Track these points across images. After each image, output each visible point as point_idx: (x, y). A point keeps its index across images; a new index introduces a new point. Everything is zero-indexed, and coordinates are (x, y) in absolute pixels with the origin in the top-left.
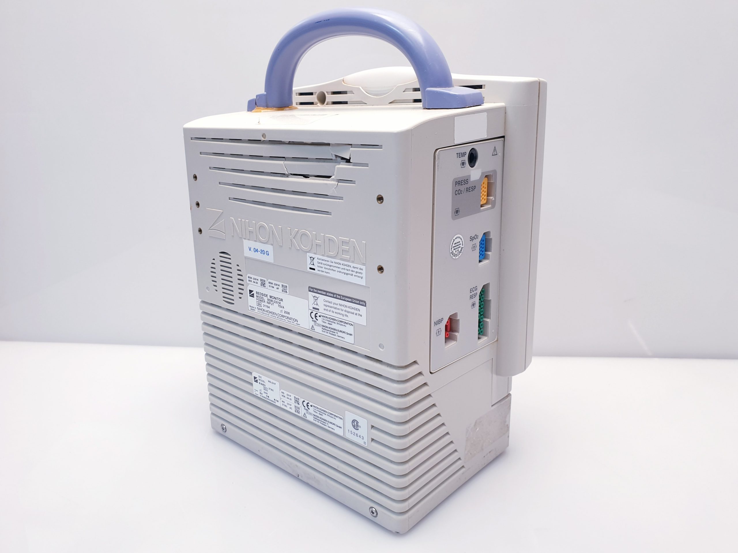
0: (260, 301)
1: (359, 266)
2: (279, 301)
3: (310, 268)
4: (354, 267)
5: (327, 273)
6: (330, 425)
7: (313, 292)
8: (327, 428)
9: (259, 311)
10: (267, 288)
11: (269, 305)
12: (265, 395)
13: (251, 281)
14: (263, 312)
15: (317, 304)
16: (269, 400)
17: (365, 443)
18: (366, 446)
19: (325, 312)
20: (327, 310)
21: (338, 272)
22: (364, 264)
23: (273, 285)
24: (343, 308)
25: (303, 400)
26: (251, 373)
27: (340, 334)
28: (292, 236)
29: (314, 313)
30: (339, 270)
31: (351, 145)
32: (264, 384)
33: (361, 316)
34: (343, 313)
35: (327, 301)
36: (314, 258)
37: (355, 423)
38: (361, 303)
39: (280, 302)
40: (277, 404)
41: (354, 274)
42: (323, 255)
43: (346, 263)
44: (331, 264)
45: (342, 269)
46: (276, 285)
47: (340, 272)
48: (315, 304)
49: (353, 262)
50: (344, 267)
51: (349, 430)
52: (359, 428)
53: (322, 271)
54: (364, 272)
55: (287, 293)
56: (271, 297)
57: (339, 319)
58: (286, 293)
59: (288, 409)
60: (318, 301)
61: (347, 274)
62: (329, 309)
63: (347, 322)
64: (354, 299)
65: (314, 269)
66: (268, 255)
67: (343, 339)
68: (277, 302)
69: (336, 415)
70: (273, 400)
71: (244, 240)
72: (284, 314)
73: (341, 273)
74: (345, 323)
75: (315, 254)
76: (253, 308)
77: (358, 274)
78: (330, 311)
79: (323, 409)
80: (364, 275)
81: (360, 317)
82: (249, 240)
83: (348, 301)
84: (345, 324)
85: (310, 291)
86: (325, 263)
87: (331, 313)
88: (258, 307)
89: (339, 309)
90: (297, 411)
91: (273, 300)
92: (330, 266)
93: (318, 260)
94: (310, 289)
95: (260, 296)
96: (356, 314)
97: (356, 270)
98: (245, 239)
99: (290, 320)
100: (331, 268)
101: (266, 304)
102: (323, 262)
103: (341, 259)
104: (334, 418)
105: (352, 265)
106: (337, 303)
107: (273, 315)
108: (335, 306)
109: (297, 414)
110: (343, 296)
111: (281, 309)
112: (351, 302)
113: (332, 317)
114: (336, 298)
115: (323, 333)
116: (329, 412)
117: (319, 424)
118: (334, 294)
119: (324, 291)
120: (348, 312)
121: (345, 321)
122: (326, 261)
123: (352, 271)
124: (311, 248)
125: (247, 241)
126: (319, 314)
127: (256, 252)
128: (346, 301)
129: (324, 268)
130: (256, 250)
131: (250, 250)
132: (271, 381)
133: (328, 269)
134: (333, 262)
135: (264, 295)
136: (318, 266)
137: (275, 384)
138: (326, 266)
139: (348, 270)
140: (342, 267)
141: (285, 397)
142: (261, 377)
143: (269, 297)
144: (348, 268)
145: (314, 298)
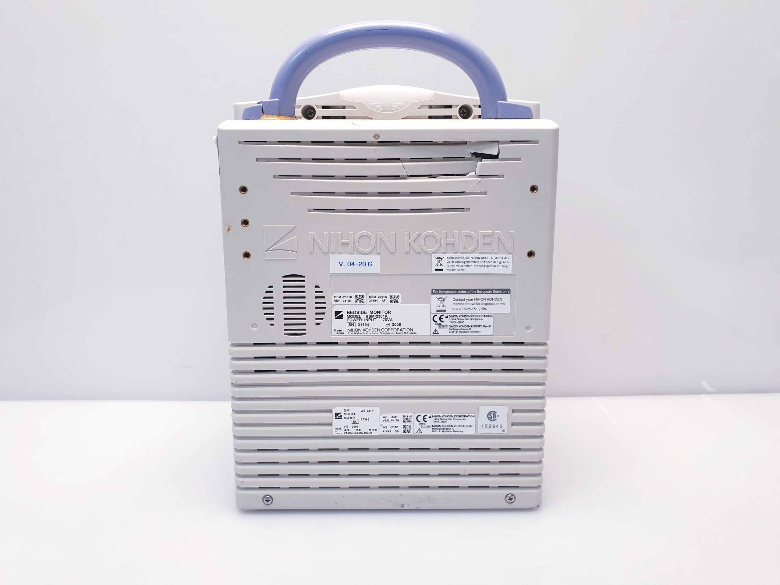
0: (353, 321)
1: (504, 256)
2: (384, 314)
3: (436, 270)
4: (496, 258)
5: (460, 270)
6: (456, 429)
7: (438, 293)
8: (452, 433)
9: (351, 332)
10: (366, 304)
11: (367, 322)
12: (354, 430)
13: (339, 301)
14: (358, 332)
15: (443, 306)
16: (361, 433)
17: (504, 430)
18: (505, 433)
19: (455, 311)
20: (457, 309)
21: (475, 266)
22: (510, 253)
23: (376, 299)
24: (479, 302)
25: (416, 415)
26: (331, 411)
27: (474, 329)
28: (410, 240)
29: (439, 315)
30: (476, 264)
31: (498, 142)
32: (353, 416)
33: (504, 304)
34: (481, 306)
35: (457, 300)
36: (442, 258)
37: (492, 415)
38: (504, 292)
39: (386, 315)
40: (374, 433)
41: (497, 264)
42: (455, 253)
43: (486, 256)
44: (467, 260)
45: (481, 263)
46: (382, 297)
47: (478, 266)
48: (440, 306)
49: (496, 253)
50: (483, 260)
51: (483, 425)
52: (497, 418)
53: (453, 270)
54: (510, 261)
55: (398, 302)
56: (371, 312)
57: (473, 314)
58: (396, 303)
59: (393, 433)
60: (445, 303)
61: (488, 266)
62: (460, 306)
63: (484, 315)
64: (494, 289)
65: (442, 270)
66: (372, 266)
67: (478, 334)
68: (380, 317)
69: (466, 415)
70: (369, 431)
71: (331, 255)
72: (391, 327)
73: (479, 267)
74: (482, 316)
75: (444, 253)
76: (340, 332)
77: (502, 264)
78: (461, 309)
79: (447, 415)
80: (510, 264)
81: (502, 306)
82: (340, 253)
83: (486, 293)
84: (482, 318)
85: (433, 294)
86: (458, 260)
87: (463, 311)
88: (349, 328)
89: (474, 304)
90: (408, 431)
91: (375, 315)
92: (465, 262)
93: (448, 259)
94: (433, 292)
95: (353, 315)
96: (497, 304)
97: (499, 260)
98: (333, 253)
99: (401, 332)
100: (466, 264)
101: (363, 322)
102: (455, 260)
103: (480, 253)
104: (464, 419)
105: (494, 256)
106: (471, 298)
107: (374, 332)
108: (469, 302)
109: (407, 434)
110: (480, 290)
111: (387, 322)
112: (492, 293)
113: (464, 315)
114: (471, 293)
115: (451, 334)
116: (456, 414)
117: (442, 433)
118: (467, 290)
119: (454, 290)
120: (486, 304)
121: (482, 314)
122: (459, 258)
123: (495, 262)
124: (439, 249)
125: (337, 256)
126: (445, 315)
127: (351, 265)
128: (484, 294)
129: (455, 266)
130: (351, 264)
131: (341, 265)
132: (366, 409)
133: (461, 266)
134: (468, 258)
135: (361, 313)
136: (448, 266)
137: (373, 410)
138: (459, 264)
139: (489, 262)
140: (481, 260)
141: (388, 420)
142: (348, 410)
143: (368, 313)
144: (489, 260)
145: (439, 299)
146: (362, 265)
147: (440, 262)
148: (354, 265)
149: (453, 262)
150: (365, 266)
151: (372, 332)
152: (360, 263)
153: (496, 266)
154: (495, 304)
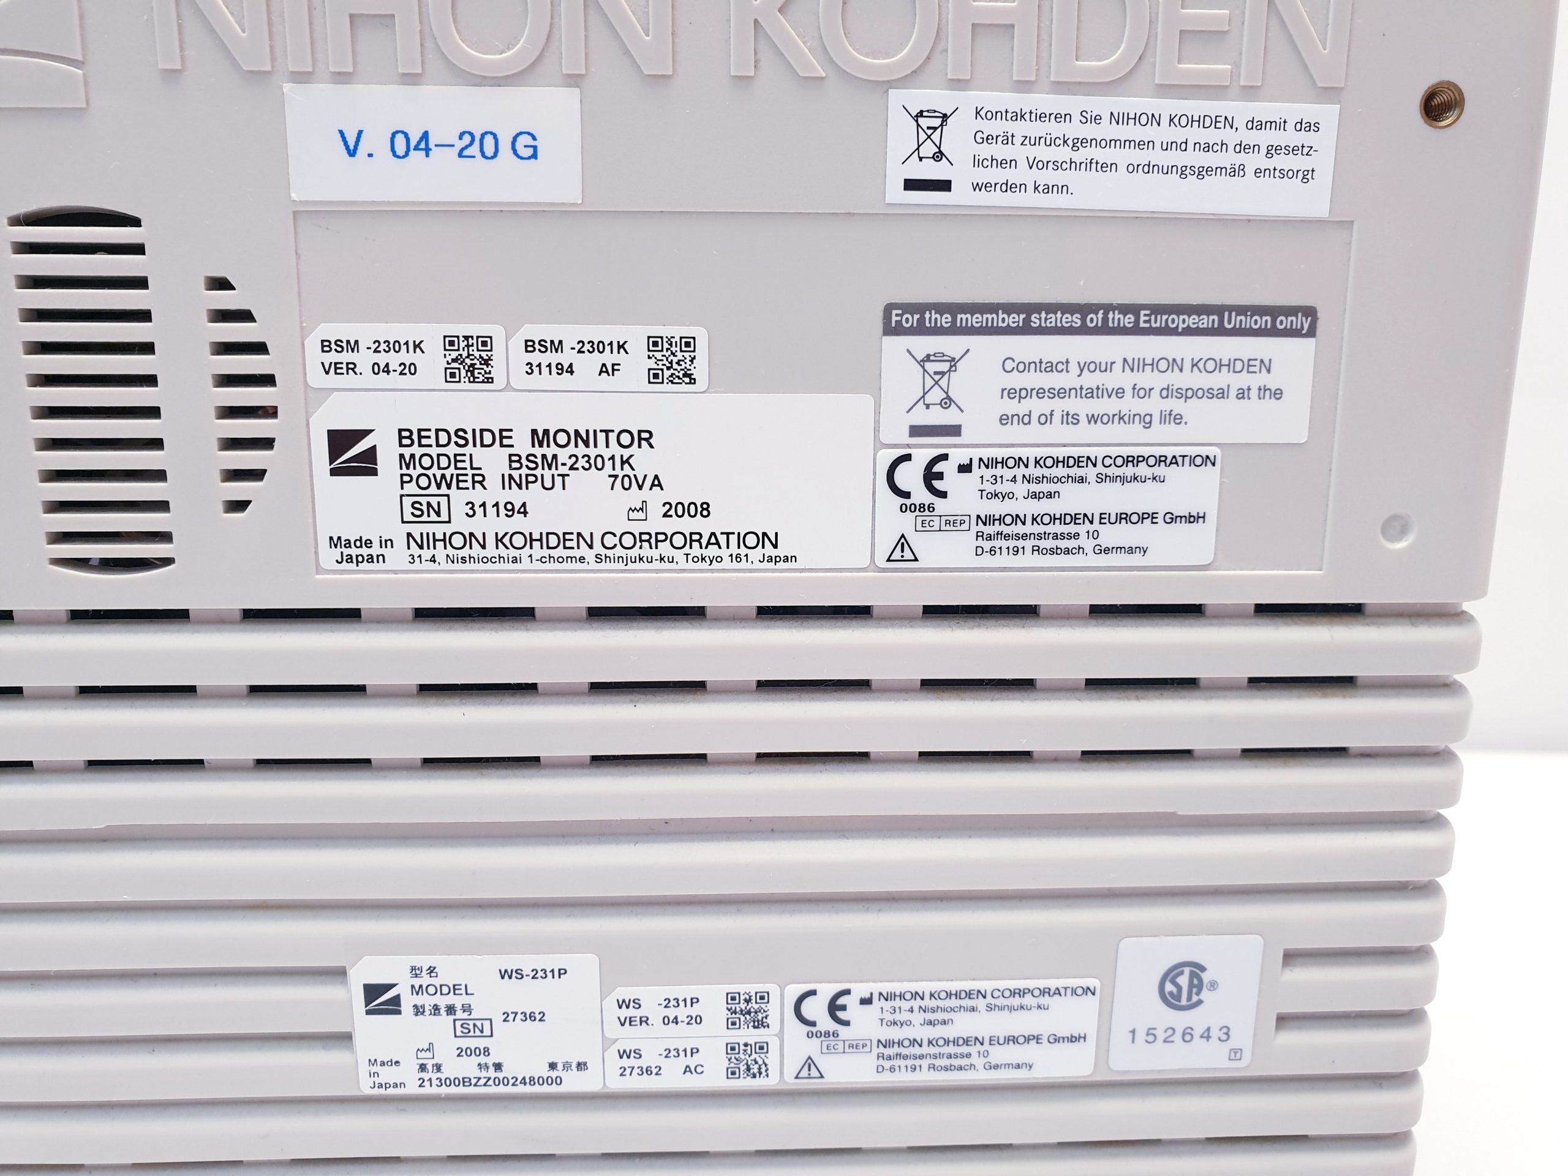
0: (433, 489)
1: (1294, 111)
2: (615, 450)
3: (911, 185)
4: (1254, 125)
5: (1048, 189)
6: (1000, 1054)
7: (920, 330)
8: (980, 1076)
9: (427, 554)
10: (508, 387)
11: (516, 496)
12: (468, 1067)
13: (351, 367)
14: (465, 552)
15: (947, 401)
16: (505, 1081)
17: (1236, 1054)
18: (1243, 1067)
19: (1015, 433)
20: (1024, 420)
21: (1133, 168)
22: (1328, 94)
23: (565, 357)
24: (1147, 379)
25: (794, 991)
26: (339, 974)
27: (1111, 535)
29: (922, 457)
30: (1140, 157)
32: (458, 1001)
33: (1278, 394)
34: (1154, 405)
35: (1025, 367)
36: (945, 117)
37: (1183, 981)
38: (1283, 322)
39: (626, 453)
40: (573, 1082)
41: (1253, 161)
42: (1024, 86)
43: (1196, 107)
44: (1090, 131)
45: (1167, 147)
46: (597, 347)
47: (1149, 168)
48: (928, 406)
49: (1250, 92)
50: (1178, 134)
51: (1133, 1032)
52: (1205, 995)
53: (1009, 187)
54: (1325, 141)
55: (693, 381)
56: (539, 437)
57: (1114, 451)
58: (684, 387)
59: (672, 1078)
60: (959, 384)
61: (1202, 172)
62: (1037, 406)
63: (1169, 452)
64: (1231, 309)
65: (944, 186)
66: (534, 156)
67: (1136, 559)
68: (592, 464)
69: (1053, 984)
70: (545, 1072)
71: (287, 87)
72: (655, 523)
73: (1155, 176)
74: (1161, 460)
75: (958, 84)
76: (365, 551)
77: (1281, 161)
78: (1047, 419)
79: (954, 986)
80: (1323, 162)
81: (1269, 403)
82: (342, 78)
83: (1189, 332)
84: (1161, 470)
85: (892, 329)
86: (1036, 129)
87: (1057, 432)
88: (416, 530)
89: (1119, 393)
90: (748, 1069)
91: (563, 455)
92: (1078, 143)
93: (981, 124)
94: (894, 319)
95: (434, 451)
96: (1243, 394)
97: (1265, 138)
98: (301, 77)
99: (713, 551)
100: (1083, 154)
101: (494, 492)
102: (1020, 129)
103: (1166, 90)
104: (1039, 1007)
105: (1241, 110)
106: (1103, 358)
107: (560, 552)
108: (1090, 380)
109: (745, 1083)
110: (1157, 310)
111: (635, 497)
112: (1219, 331)
113: (1061, 453)
114: (1105, 330)
115: (987, 560)
116: (1003, 984)
117: (925, 1077)
118: (1084, 310)
119: (1010, 308)
120: (1185, 394)
121: (1158, 451)
122: (1041, 117)
123: (1242, 148)
124: (928, 58)
125: (322, 91)
126: (959, 456)
127: (412, 152)
128: (1174, 332)
129: (1023, 164)
130: (413, 144)
131: (352, 153)
132: (527, 963)
133: (1058, 166)
134: (1097, 119)
135: (479, 437)
136: (978, 162)
137: (562, 972)
138: (1042, 153)
139: (1208, 148)
140: (1165, 133)
141: (645, 1020)
142: (431, 970)
143: (522, 445)
144: (1211, 136)
145: (928, 365)
146: (474, 150)
147: (936, 137)
148: (427, 150)
149: (1008, 139)
150: (495, 155)
151: (546, 552)
152: (467, 139)
153: (1250, 171)
154: (1233, 393)
